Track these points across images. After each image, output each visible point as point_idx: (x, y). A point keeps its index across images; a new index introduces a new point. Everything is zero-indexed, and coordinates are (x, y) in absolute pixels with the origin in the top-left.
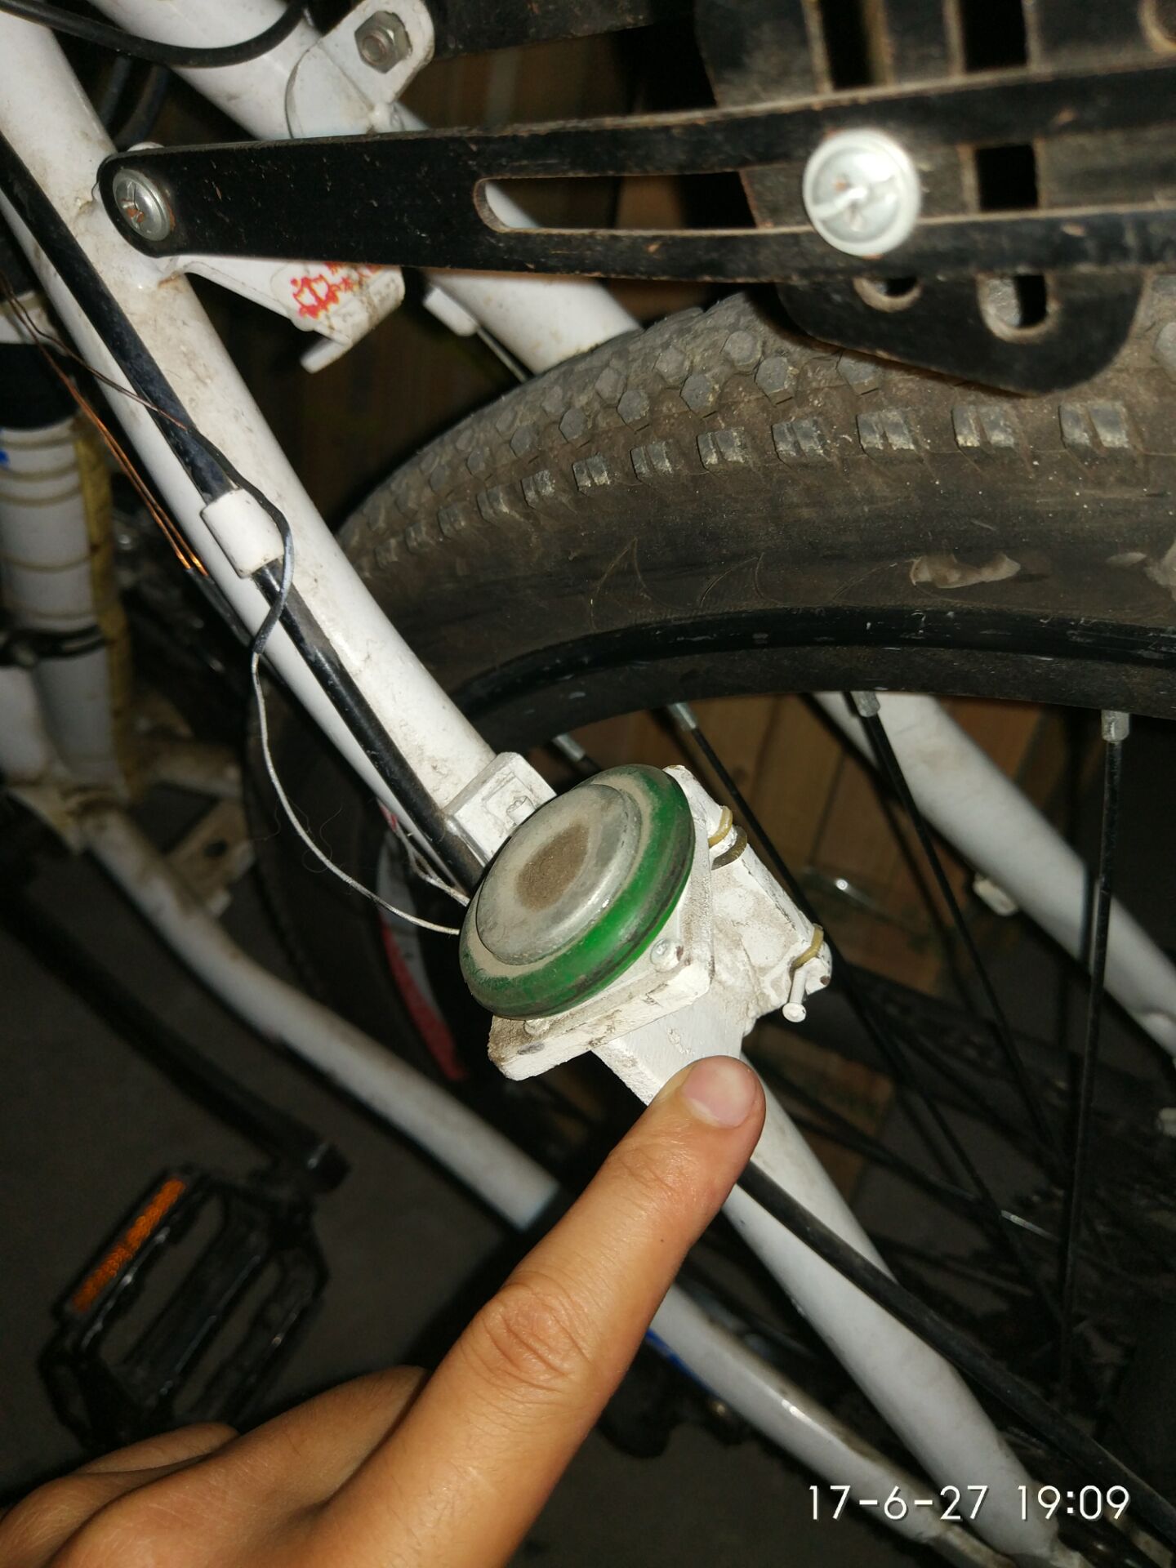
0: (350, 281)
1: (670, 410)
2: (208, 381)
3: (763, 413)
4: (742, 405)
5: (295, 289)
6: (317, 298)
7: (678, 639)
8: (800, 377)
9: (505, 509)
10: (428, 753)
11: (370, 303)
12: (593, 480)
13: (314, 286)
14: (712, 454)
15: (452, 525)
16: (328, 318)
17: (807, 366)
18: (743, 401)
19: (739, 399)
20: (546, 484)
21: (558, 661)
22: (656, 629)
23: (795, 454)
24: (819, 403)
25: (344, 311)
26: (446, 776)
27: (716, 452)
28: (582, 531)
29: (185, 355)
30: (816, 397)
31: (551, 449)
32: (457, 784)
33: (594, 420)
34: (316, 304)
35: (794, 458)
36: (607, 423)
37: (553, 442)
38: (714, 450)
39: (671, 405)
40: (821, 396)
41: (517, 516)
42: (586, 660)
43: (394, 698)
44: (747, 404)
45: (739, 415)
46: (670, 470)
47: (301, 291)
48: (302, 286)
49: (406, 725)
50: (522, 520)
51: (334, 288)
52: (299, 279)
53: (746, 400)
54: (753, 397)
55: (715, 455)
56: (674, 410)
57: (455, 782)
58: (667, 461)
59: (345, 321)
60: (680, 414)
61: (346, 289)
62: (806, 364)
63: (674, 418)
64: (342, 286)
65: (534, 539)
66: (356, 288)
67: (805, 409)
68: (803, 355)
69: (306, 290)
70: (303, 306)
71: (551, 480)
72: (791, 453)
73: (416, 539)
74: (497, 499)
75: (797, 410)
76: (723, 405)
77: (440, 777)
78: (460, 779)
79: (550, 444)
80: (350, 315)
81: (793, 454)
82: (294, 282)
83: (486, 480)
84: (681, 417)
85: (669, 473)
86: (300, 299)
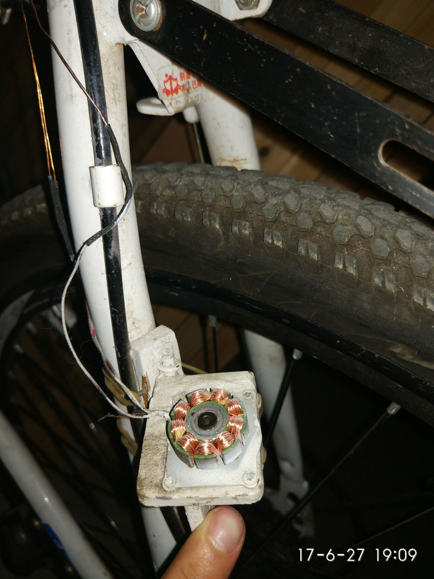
0: (185, 87)
1: (321, 231)
2: (118, 102)
3: (367, 258)
4: (358, 249)
5: (166, 79)
6: (171, 88)
7: (247, 303)
8: (391, 253)
9: (217, 226)
10: (134, 316)
11: (187, 101)
12: (273, 240)
13: (173, 81)
14: (341, 264)
15: (182, 216)
16: (172, 99)
17: (394, 250)
18: (359, 248)
19: (358, 246)
20: (246, 229)
21: (179, 281)
22: (239, 295)
23: (381, 286)
24: (395, 269)
25: (178, 99)
26: (136, 328)
27: (343, 264)
28: (250, 254)
29: (114, 85)
30: (394, 266)
31: (250, 213)
32: (139, 333)
33: (279, 214)
34: (170, 90)
35: (380, 287)
36: (285, 219)
37: (253, 211)
38: (342, 263)
39: (322, 230)
40: (397, 266)
41: (221, 232)
42: (194, 287)
43: (132, 287)
44: (361, 250)
45: (355, 253)
46: (316, 259)
47: (167, 81)
48: (169, 79)
49: (131, 300)
50: (222, 234)
51: (178, 87)
52: (169, 75)
53: (361, 248)
54: (364, 249)
55: (342, 265)
56: (323, 233)
57: (139, 332)
58: (316, 254)
59: (176, 104)
60: (326, 236)
61: (182, 90)
62: (394, 249)
63: (322, 236)
64: (182, 88)
65: (222, 243)
66: (186, 91)
67: (388, 267)
68: (394, 245)
69: (169, 82)
70: (165, 88)
71: (249, 228)
72: (380, 284)
73: (156, 210)
74: (215, 220)
75: (384, 266)
76: (349, 245)
77: (134, 328)
78: (141, 331)
79: (251, 211)
80: (179, 102)
81: (380, 285)
82: (166, 75)
83: (207, 206)
84: (326, 238)
85: (315, 260)
86: (165, 84)
